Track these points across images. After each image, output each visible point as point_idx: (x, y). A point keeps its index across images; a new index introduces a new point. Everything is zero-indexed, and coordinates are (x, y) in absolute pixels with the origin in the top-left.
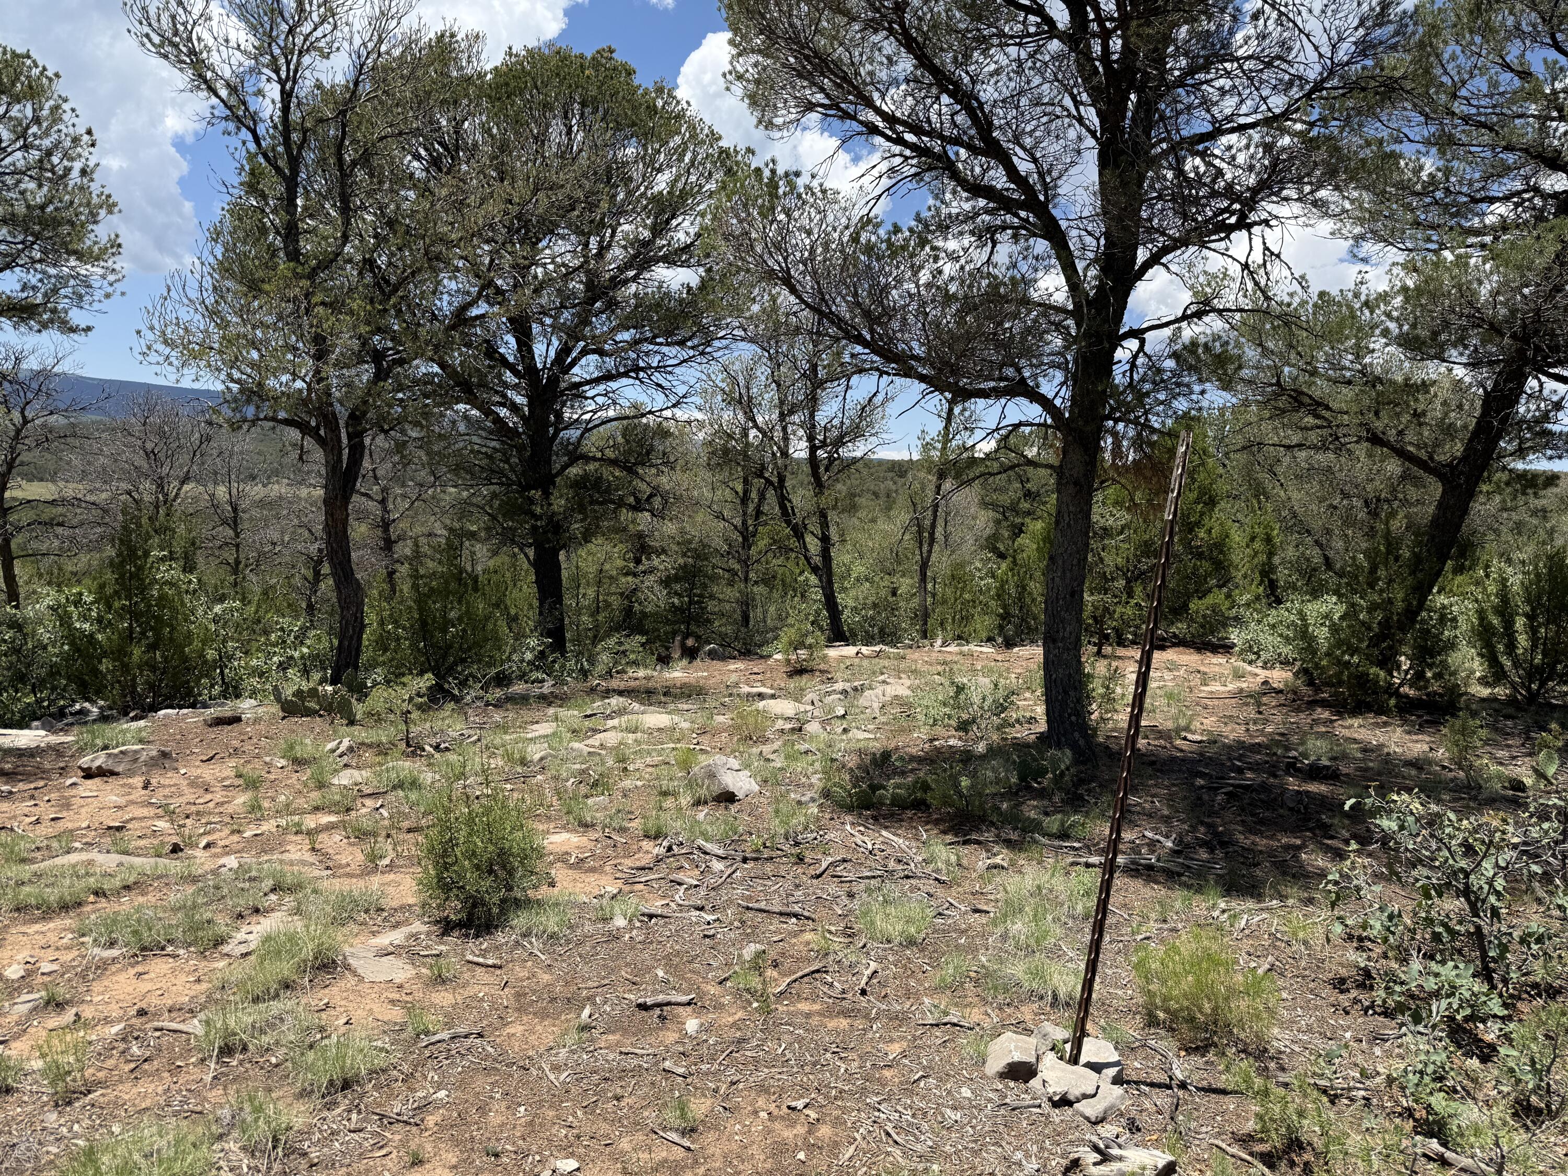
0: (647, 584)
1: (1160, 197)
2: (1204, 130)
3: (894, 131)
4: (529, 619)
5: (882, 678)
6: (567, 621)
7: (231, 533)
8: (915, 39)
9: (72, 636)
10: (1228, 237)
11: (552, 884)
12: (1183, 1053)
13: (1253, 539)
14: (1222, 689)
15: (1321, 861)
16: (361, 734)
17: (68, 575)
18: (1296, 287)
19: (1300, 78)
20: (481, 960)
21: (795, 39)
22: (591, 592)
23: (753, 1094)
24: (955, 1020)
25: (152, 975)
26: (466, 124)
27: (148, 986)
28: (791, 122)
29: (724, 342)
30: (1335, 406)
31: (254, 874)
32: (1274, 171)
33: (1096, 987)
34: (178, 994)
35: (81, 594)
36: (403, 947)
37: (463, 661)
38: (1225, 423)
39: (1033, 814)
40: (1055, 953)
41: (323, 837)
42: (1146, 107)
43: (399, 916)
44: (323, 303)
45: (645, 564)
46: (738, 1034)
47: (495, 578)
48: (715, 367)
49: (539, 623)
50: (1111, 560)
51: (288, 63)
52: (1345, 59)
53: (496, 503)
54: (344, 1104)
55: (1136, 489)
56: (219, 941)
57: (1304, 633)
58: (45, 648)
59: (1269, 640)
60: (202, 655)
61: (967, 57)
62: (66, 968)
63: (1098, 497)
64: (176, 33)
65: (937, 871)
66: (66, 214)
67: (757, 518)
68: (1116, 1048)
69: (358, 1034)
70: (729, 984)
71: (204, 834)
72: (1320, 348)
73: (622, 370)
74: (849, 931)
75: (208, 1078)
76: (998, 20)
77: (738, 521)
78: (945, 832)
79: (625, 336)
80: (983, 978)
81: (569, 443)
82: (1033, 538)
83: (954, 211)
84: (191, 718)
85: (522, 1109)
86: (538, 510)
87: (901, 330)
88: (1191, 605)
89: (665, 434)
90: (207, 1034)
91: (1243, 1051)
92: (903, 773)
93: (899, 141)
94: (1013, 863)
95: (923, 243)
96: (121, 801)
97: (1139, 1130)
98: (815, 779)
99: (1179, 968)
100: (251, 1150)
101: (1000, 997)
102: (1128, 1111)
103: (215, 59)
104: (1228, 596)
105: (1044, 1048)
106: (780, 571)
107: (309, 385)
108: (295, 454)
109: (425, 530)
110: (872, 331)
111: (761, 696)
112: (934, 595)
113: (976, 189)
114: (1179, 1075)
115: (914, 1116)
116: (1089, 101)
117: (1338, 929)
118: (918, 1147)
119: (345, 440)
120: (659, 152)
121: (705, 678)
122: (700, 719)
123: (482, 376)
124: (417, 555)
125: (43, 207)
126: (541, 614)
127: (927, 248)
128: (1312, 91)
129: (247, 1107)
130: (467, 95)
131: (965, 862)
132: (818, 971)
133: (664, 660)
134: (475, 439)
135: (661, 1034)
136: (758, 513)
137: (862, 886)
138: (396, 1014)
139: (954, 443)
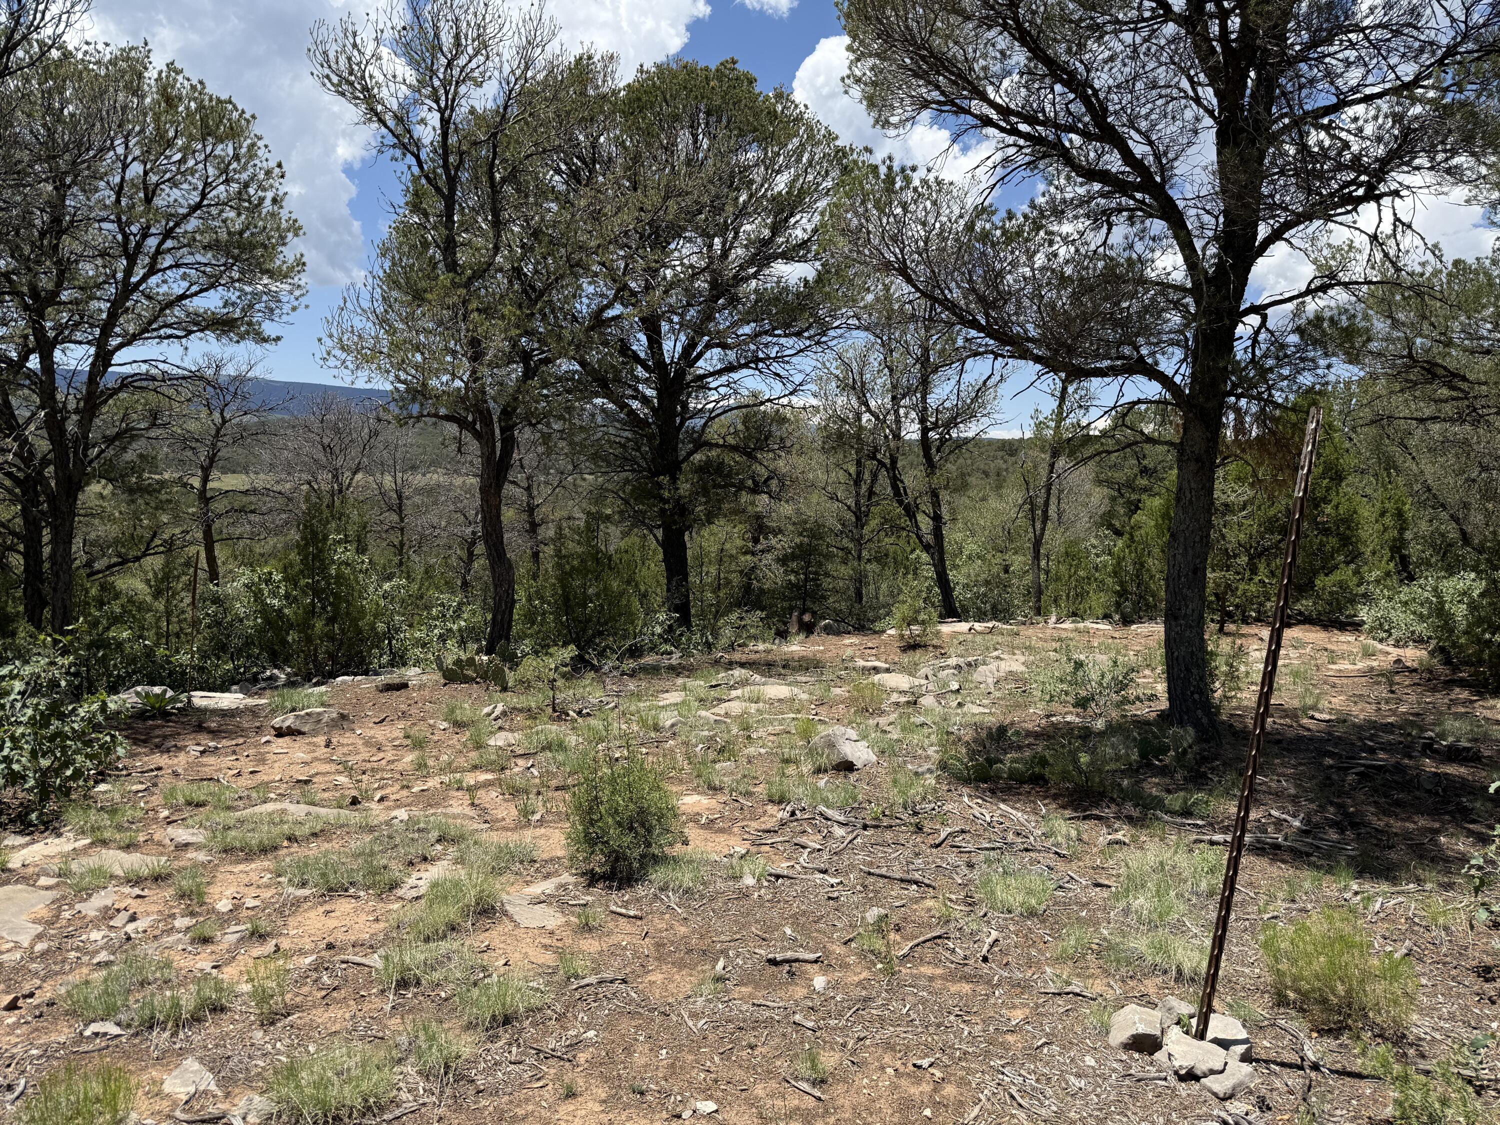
0: (764, 562)
1: (1282, 173)
2: (1328, 103)
3: (1008, 122)
4: (658, 596)
5: (996, 653)
6: (691, 597)
7: (395, 517)
8: (1029, 33)
9: (265, 610)
10: (1355, 209)
11: (686, 843)
12: (1315, 1035)
13: (1383, 514)
14: (1351, 667)
15: (1462, 845)
16: (514, 700)
17: (257, 557)
18: (1429, 256)
19: (1432, 43)
20: (623, 911)
21: (912, 41)
22: (713, 570)
23: (880, 1051)
24: (1078, 990)
25: (338, 914)
26: (602, 139)
27: (336, 923)
28: (907, 120)
29: (839, 331)
30: (1472, 377)
31: (422, 825)
32: (1404, 141)
33: (1223, 965)
34: (360, 931)
35: (270, 573)
36: (553, 896)
37: (601, 633)
38: (1352, 396)
39: (1154, 792)
40: (1179, 928)
41: (481, 793)
42: (1267, 84)
43: (550, 868)
44: (478, 310)
45: (763, 544)
46: (864, 993)
47: (626, 557)
48: (830, 355)
49: (668, 599)
50: (1234, 537)
51: (447, 93)
52: (1481, 21)
53: (628, 488)
54: (505, 1038)
55: (1260, 464)
56: (394, 885)
57: (1440, 611)
58: (241, 620)
59: (1399, 616)
60: (373, 628)
61: (1081, 46)
62: (266, 905)
63: (1220, 473)
64: (351, 73)
65: (1058, 845)
66: (261, 238)
67: (869, 499)
68: (1244, 1026)
69: (518, 974)
70: (853, 945)
71: (379, 788)
72: (1455, 318)
73: (743, 361)
74: (969, 900)
75: (388, 1008)
76: (1111, 7)
77: (851, 502)
78: (1064, 807)
79: (747, 329)
80: (1105, 950)
81: (694, 432)
82: (1151, 514)
83: (1069, 196)
84: (365, 684)
85: (664, 1052)
86: (666, 494)
87: (1016, 314)
88: (1317, 582)
89: (782, 420)
90: (386, 969)
91: (1380, 1036)
92: (1020, 748)
93: (1014, 131)
94: (1134, 839)
95: (1038, 228)
96: (307, 757)
97: (1269, 1109)
98: (931, 751)
99: (1310, 948)
100: (425, 1075)
101: (1123, 970)
102: (1258, 1090)
103: (384, 93)
104: (1356, 572)
105: (1168, 1022)
106: (892, 549)
107: (466, 384)
108: (454, 447)
109: (565, 514)
110: (987, 315)
111: (876, 670)
112: (1047, 572)
113: (1091, 174)
114: (1311, 1056)
115: (1038, 1081)
116: (1206, 81)
117: (1483, 915)
118: (1043, 1112)
119: (497, 432)
120: (779, 155)
121: (821, 652)
122: (819, 691)
123: (617, 372)
124: (560, 536)
125: (241, 233)
126: (668, 590)
127: (1042, 233)
128: (1445, 56)
129: (422, 1037)
130: (602, 112)
131: (1085, 837)
132: (939, 937)
133: (783, 635)
134: (611, 430)
135: (791, 988)
136: (871, 493)
137: (981, 857)
138: (549, 958)
139: (1068, 421)
